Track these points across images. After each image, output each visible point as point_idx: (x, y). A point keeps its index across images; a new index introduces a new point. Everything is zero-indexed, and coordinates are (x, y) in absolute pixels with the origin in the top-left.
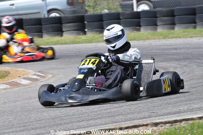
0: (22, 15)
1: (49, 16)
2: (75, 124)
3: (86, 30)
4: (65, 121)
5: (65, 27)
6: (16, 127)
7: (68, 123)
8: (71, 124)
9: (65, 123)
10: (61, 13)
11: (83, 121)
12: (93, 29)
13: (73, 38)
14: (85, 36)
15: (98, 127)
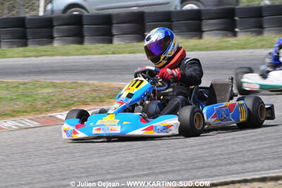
0: (143, 6)
1: (182, 7)
2: (223, 168)
3: (237, 30)
4: (208, 163)
5: (206, 25)
6: (138, 170)
7: (214, 166)
8: (218, 168)
9: (209, 166)
10: (199, 4)
11: (236, 163)
12: (246, 28)
13: (218, 41)
14: (236, 39)
15: (258, 173)
